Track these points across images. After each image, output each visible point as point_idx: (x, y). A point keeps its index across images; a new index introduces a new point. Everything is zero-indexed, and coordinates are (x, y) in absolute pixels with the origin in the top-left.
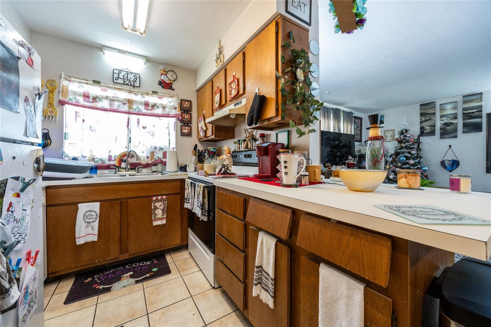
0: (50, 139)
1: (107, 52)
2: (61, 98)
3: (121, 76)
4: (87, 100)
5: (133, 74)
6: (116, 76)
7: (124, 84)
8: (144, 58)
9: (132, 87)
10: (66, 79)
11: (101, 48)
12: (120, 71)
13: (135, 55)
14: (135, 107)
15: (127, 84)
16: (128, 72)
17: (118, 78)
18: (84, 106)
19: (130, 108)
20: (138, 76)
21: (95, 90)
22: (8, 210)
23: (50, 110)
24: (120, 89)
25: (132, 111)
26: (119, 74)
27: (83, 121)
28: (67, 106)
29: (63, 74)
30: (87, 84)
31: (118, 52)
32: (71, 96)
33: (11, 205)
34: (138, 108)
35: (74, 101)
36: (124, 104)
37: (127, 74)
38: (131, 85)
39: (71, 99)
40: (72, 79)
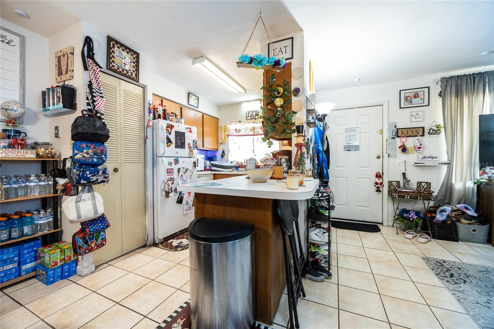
0: (224, 153)
1: (243, 104)
2: (227, 134)
3: (250, 115)
4: (236, 132)
5: (255, 112)
6: (247, 115)
7: (251, 119)
8: (259, 100)
9: (254, 120)
10: (229, 124)
11: (240, 103)
12: (249, 112)
13: (255, 101)
14: (256, 131)
15: (252, 119)
16: (252, 111)
17: (248, 116)
18: (235, 136)
19: (254, 132)
20: (257, 112)
21: (239, 126)
22: (181, 176)
23: (225, 140)
24: (249, 122)
25: (255, 133)
26: (248, 114)
27: (235, 143)
28: (230, 137)
29: (228, 121)
30: (236, 124)
31: (248, 102)
32: (231, 132)
33: (182, 175)
34: (257, 131)
35: (232, 133)
36: (251, 130)
37: (252, 113)
38: (254, 119)
39: (231, 133)
40: (232, 123)
